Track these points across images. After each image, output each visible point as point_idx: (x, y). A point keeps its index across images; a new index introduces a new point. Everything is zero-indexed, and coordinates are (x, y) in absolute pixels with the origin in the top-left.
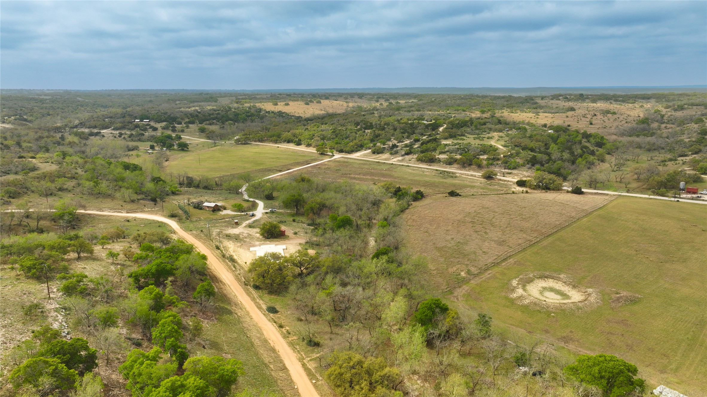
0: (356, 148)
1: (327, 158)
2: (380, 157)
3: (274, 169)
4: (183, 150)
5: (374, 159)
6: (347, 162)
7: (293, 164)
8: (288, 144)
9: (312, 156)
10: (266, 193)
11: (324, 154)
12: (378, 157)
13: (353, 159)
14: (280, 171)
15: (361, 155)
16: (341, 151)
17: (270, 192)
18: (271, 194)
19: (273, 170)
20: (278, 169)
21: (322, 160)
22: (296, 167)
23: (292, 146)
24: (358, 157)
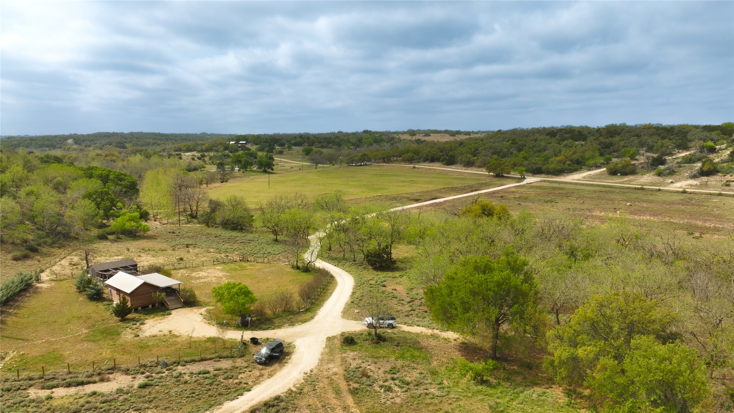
0: (569, 165)
1: (511, 183)
2: (635, 180)
3: (404, 197)
4: (265, 172)
5: (620, 183)
6: (562, 189)
7: (443, 190)
8: (431, 164)
9: (479, 179)
10: (373, 246)
11: (503, 177)
12: (630, 181)
13: (571, 183)
14: (417, 201)
15: (584, 178)
16: (537, 172)
17: (383, 245)
18: (387, 251)
19: (401, 199)
20: (412, 197)
21: (502, 185)
22: (450, 195)
23: (438, 167)
24: (578, 180)
